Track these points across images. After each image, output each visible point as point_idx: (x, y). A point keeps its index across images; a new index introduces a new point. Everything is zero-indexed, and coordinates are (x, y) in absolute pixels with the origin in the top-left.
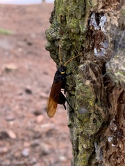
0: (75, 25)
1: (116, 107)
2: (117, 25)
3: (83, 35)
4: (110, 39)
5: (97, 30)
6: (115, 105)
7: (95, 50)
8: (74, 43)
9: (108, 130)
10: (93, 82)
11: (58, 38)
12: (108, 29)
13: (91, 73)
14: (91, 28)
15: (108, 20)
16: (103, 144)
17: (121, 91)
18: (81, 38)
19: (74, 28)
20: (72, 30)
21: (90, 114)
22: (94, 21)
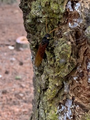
0: (57, 8)
1: (82, 58)
2: (88, 8)
3: (62, 14)
4: (84, 17)
5: (72, 12)
6: (82, 57)
7: (69, 23)
8: (51, 20)
9: (77, 72)
10: (72, 43)
11: (41, 16)
12: (83, 10)
13: (71, 37)
14: (67, 10)
15: (82, 5)
16: (70, 81)
17: (86, 48)
18: (60, 16)
19: (56, 10)
20: (54, 11)
21: (66, 63)
22: (70, 6)
